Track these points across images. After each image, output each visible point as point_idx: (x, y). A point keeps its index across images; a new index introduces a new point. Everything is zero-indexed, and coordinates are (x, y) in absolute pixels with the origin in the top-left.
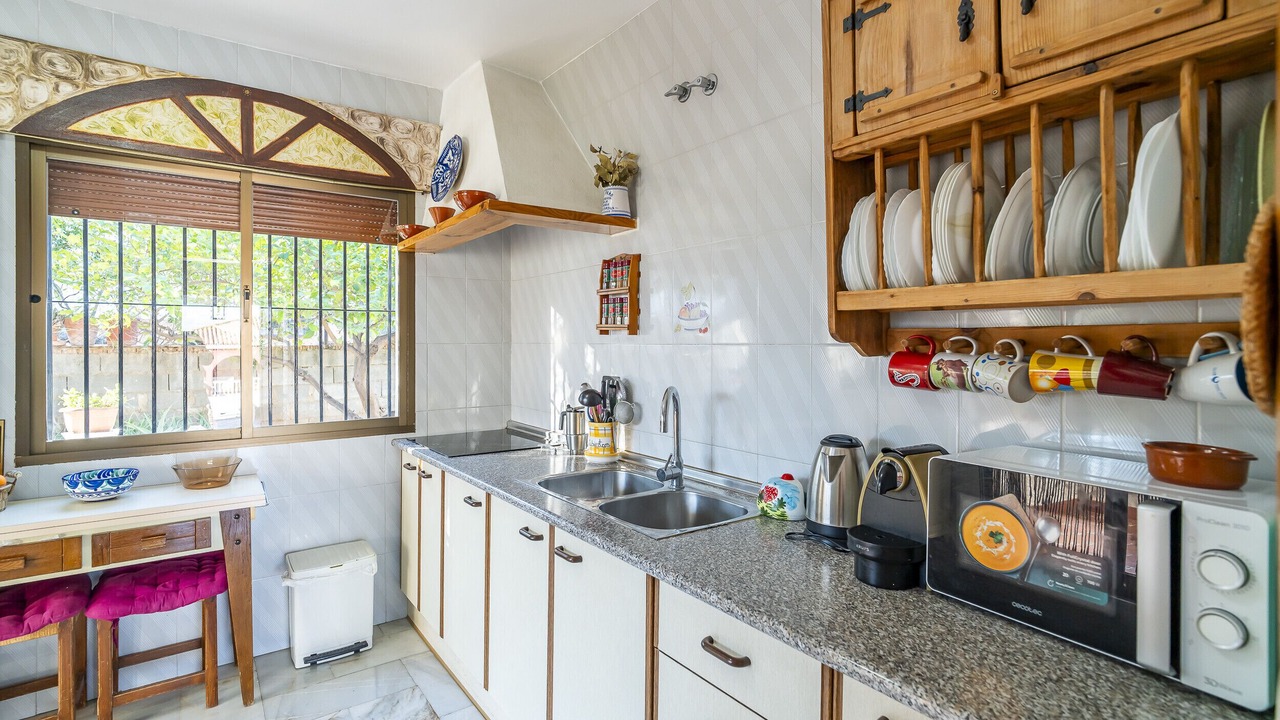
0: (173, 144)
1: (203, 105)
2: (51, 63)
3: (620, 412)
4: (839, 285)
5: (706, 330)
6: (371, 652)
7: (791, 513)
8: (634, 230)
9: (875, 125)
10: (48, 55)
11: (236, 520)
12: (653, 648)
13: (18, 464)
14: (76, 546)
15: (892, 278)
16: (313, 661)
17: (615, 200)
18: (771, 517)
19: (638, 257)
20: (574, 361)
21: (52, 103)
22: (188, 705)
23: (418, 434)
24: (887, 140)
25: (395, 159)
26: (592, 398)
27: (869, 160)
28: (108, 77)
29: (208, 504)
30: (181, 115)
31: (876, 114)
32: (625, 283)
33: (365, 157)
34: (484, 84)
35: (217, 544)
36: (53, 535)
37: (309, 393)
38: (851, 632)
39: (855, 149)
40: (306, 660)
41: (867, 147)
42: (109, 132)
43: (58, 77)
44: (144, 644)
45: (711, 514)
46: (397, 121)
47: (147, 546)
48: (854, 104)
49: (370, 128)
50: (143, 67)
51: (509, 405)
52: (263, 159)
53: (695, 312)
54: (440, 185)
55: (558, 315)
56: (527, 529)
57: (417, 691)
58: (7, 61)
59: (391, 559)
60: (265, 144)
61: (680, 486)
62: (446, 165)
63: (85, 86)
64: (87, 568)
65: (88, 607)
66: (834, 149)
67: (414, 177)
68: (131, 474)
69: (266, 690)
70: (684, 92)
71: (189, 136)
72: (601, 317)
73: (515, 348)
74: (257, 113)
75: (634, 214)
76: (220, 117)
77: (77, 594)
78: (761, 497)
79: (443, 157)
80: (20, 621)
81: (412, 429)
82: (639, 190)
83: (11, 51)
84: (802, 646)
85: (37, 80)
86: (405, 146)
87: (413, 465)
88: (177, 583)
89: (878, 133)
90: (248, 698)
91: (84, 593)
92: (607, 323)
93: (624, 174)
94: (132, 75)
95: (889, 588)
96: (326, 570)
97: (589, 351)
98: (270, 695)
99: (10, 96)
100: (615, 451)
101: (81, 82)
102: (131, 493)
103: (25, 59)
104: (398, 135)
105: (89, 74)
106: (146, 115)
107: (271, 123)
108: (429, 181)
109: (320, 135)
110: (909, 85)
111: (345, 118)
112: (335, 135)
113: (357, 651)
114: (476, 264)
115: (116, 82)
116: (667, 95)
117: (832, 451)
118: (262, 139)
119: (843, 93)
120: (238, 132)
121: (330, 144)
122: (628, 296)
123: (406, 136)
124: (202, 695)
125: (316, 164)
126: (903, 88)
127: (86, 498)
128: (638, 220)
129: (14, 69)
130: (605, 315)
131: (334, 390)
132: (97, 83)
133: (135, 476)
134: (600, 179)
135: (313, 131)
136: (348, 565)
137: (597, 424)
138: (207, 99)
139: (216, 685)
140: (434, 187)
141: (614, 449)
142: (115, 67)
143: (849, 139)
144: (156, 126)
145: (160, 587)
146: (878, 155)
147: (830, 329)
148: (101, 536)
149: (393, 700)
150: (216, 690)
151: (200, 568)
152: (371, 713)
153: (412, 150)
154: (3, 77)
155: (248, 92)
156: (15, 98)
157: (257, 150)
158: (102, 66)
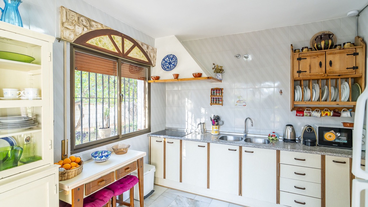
0: (108, 49)
1: (114, 38)
2: (82, 21)
5: (245, 105)
8: (221, 83)
10: (82, 18)
19: (222, 89)
21: (82, 34)
23: (152, 132)
28: (95, 27)
30: (110, 40)
33: (144, 56)
39: (298, 79)
41: (301, 79)
42: (95, 45)
43: (84, 26)
46: (149, 46)
48: (299, 72)
49: (145, 48)
50: (102, 25)
52: (126, 56)
53: (242, 102)
54: (165, 66)
55: (189, 100)
58: (72, 19)
60: (126, 51)
62: (166, 61)
63: (90, 29)
66: (294, 78)
67: (153, 62)
71: (111, 47)
72: (211, 101)
74: (125, 42)
76: (118, 42)
79: (165, 59)
81: (150, 131)
83: (73, 16)
85: (79, 26)
86: (151, 54)
89: (303, 77)
94: (100, 27)
95: (311, 146)
96: (148, 172)
99: (73, 31)
101: (89, 27)
103: (76, 19)
104: (150, 50)
105: (91, 26)
106: (103, 40)
107: (127, 45)
109: (137, 49)
110: (310, 71)
111: (141, 45)
112: (139, 50)
114: (160, 86)
115: (96, 29)
118: (126, 49)
119: (296, 70)
120: (121, 47)
121: (138, 52)
125: (136, 58)
129: (74, 22)
132: (92, 28)
135: (135, 48)
136: (151, 170)
138: (116, 36)
140: (163, 66)
142: (96, 24)
143: (297, 77)
144: (105, 44)
154: (71, 24)
155: (123, 35)
156: (74, 31)
157: (125, 53)
158: (93, 23)
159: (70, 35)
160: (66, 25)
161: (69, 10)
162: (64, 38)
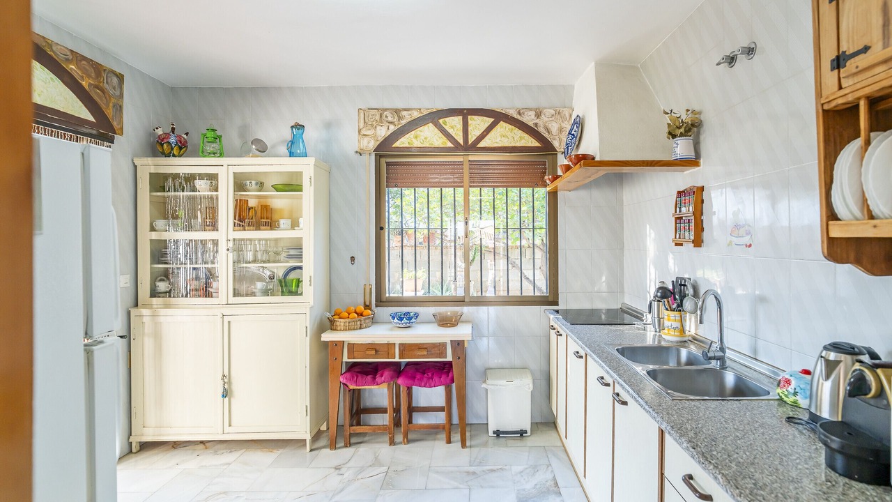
0: (433, 146)
1: (445, 123)
2: (386, 117)
3: (688, 304)
4: (831, 215)
5: (750, 246)
6: (530, 438)
7: (803, 402)
8: (699, 169)
9: (856, 79)
10: (386, 113)
11: (458, 345)
12: (662, 474)
13: (376, 306)
14: (393, 348)
15: (876, 210)
16: (498, 433)
17: (682, 148)
18: (785, 402)
19: (702, 189)
20: (661, 264)
21: (387, 136)
22: (438, 439)
23: (559, 307)
24: (867, 91)
25: (544, 135)
26: (664, 293)
27: (854, 108)
28: (407, 117)
29: (445, 335)
30: (436, 130)
31: (854, 70)
32: (691, 208)
33: (526, 136)
34: (594, 78)
35: (449, 358)
36: (384, 341)
37: (514, 275)
38: (776, 496)
39: (840, 101)
40: (494, 433)
41: (850, 98)
42: (407, 145)
43: (389, 123)
44: (423, 404)
45: (742, 390)
46: (545, 111)
47: (419, 353)
48: (839, 62)
49: (529, 119)
50: (420, 109)
51: (623, 292)
52: (473, 147)
53: (742, 231)
54: (570, 148)
55: (652, 231)
56: (602, 378)
57: (550, 468)
58: (372, 120)
59: (544, 383)
60: (474, 138)
61: (723, 367)
62: (573, 135)
63: (399, 124)
64: (397, 359)
65: (398, 377)
66: (822, 102)
67: (556, 144)
68: (416, 315)
69: (473, 443)
70: (731, 60)
71: (439, 141)
72: (676, 233)
73: (626, 252)
74: (470, 122)
75: (698, 155)
76: (453, 128)
77: (395, 371)
78: (779, 385)
79: (571, 130)
80: (374, 378)
81: (556, 304)
82: (702, 138)
83: (374, 115)
84: (730, 493)
85: (382, 126)
86: (550, 126)
87: (554, 327)
88: (433, 375)
89: (859, 86)
90: (464, 445)
91: (397, 370)
92: (680, 238)
93: (690, 128)
94: (416, 115)
95: (851, 477)
96: (503, 382)
97: (671, 257)
98: (474, 446)
100: (684, 333)
101: (396, 123)
102: (416, 325)
103: (378, 117)
104: (546, 119)
105: (400, 118)
106: (422, 134)
107: (478, 125)
108: (564, 145)
109: (503, 127)
110: (886, 39)
111: (515, 115)
112: (510, 126)
113: (522, 435)
114: (599, 196)
115: (410, 120)
116: (718, 64)
117: (832, 356)
118: (474, 134)
119: (829, 54)
120: (461, 134)
121: (507, 132)
122: (693, 218)
123: (551, 119)
124: (443, 436)
125: (500, 146)
126: (880, 44)
127: (398, 325)
128: (702, 161)
129: (374, 123)
130: (678, 231)
131: (528, 273)
132: (402, 122)
133: (417, 317)
134: (670, 133)
135: (498, 126)
136: (516, 382)
137: (670, 312)
138: (447, 119)
139: (450, 433)
140: (566, 150)
141: (683, 331)
142: (409, 112)
143: (834, 93)
144: (425, 138)
145: (426, 375)
146: (862, 104)
147: (823, 253)
148: (402, 344)
149: (535, 469)
150: (450, 436)
151: (444, 369)
152: (522, 472)
153: (554, 127)
154: (370, 127)
155: (465, 111)
156: (374, 136)
157: (470, 143)
158: (405, 113)
159: (369, 143)
160: (363, 132)
161: (369, 109)
162: (361, 150)
